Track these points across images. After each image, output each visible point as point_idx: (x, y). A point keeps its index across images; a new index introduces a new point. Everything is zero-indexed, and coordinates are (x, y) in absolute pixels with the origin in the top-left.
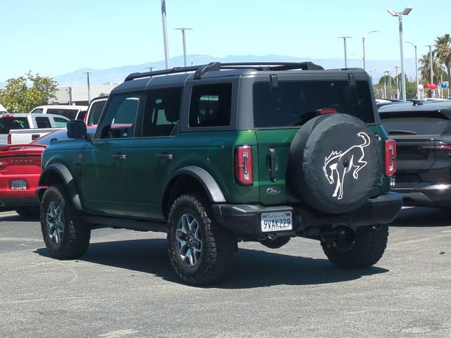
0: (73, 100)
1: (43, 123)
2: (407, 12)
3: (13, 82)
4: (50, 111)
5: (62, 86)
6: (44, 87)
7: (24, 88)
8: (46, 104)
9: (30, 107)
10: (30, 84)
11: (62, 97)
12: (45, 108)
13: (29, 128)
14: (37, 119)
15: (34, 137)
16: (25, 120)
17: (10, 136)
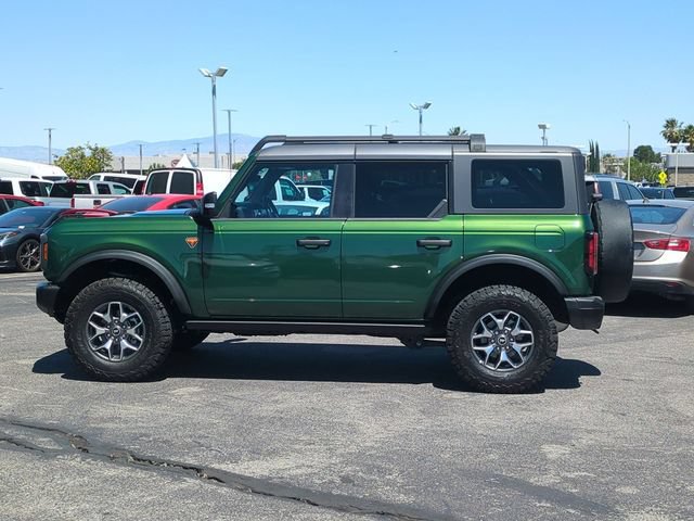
0: (126, 168)
1: (103, 189)
2: (427, 106)
3: (71, 150)
4: (107, 179)
5: (116, 155)
6: (101, 156)
7: (83, 156)
8: (103, 171)
9: (89, 174)
10: (88, 153)
11: (116, 166)
12: (103, 175)
13: (90, 193)
14: (98, 185)
15: (97, 202)
16: (87, 186)
17: (73, 200)
